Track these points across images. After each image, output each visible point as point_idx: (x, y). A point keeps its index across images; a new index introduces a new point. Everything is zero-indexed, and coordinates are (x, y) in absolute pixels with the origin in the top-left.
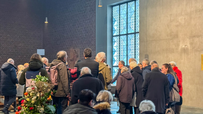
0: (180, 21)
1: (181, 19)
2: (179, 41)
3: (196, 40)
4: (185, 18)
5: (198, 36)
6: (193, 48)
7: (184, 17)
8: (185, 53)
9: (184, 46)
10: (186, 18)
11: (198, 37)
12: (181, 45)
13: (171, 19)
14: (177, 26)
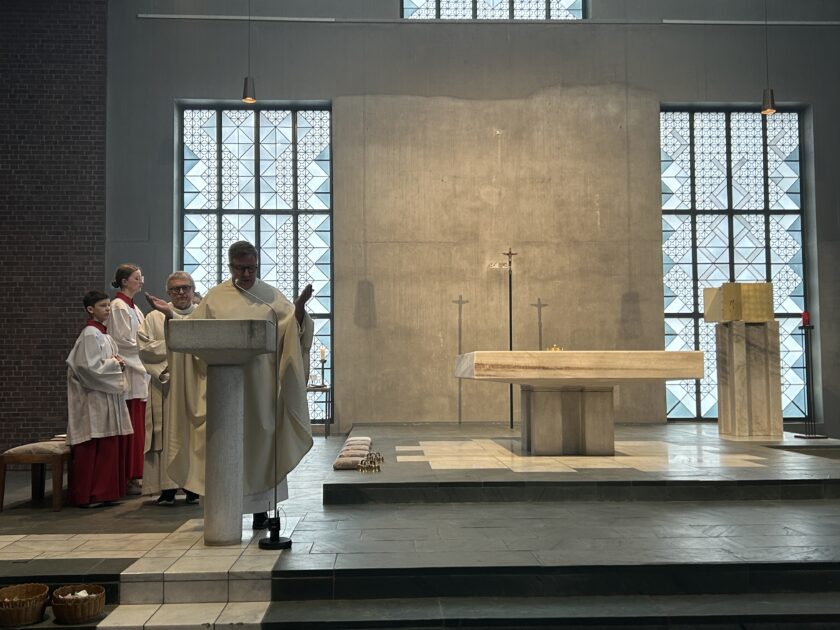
0: (483, 197)
1: (488, 194)
2: (483, 252)
3: (534, 252)
4: (500, 194)
5: (539, 244)
6: (525, 272)
7: (497, 191)
8: (500, 283)
9: (497, 266)
10: (503, 192)
11: (538, 246)
12: (488, 262)
13: (455, 189)
14: (476, 210)
